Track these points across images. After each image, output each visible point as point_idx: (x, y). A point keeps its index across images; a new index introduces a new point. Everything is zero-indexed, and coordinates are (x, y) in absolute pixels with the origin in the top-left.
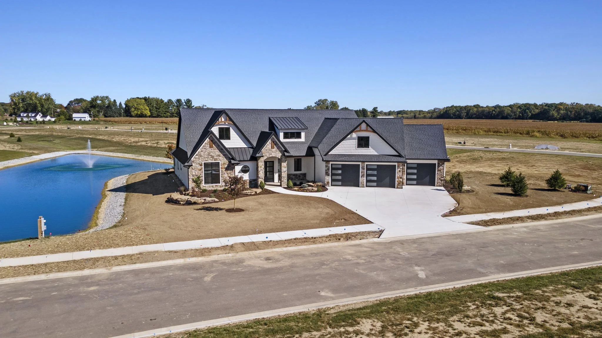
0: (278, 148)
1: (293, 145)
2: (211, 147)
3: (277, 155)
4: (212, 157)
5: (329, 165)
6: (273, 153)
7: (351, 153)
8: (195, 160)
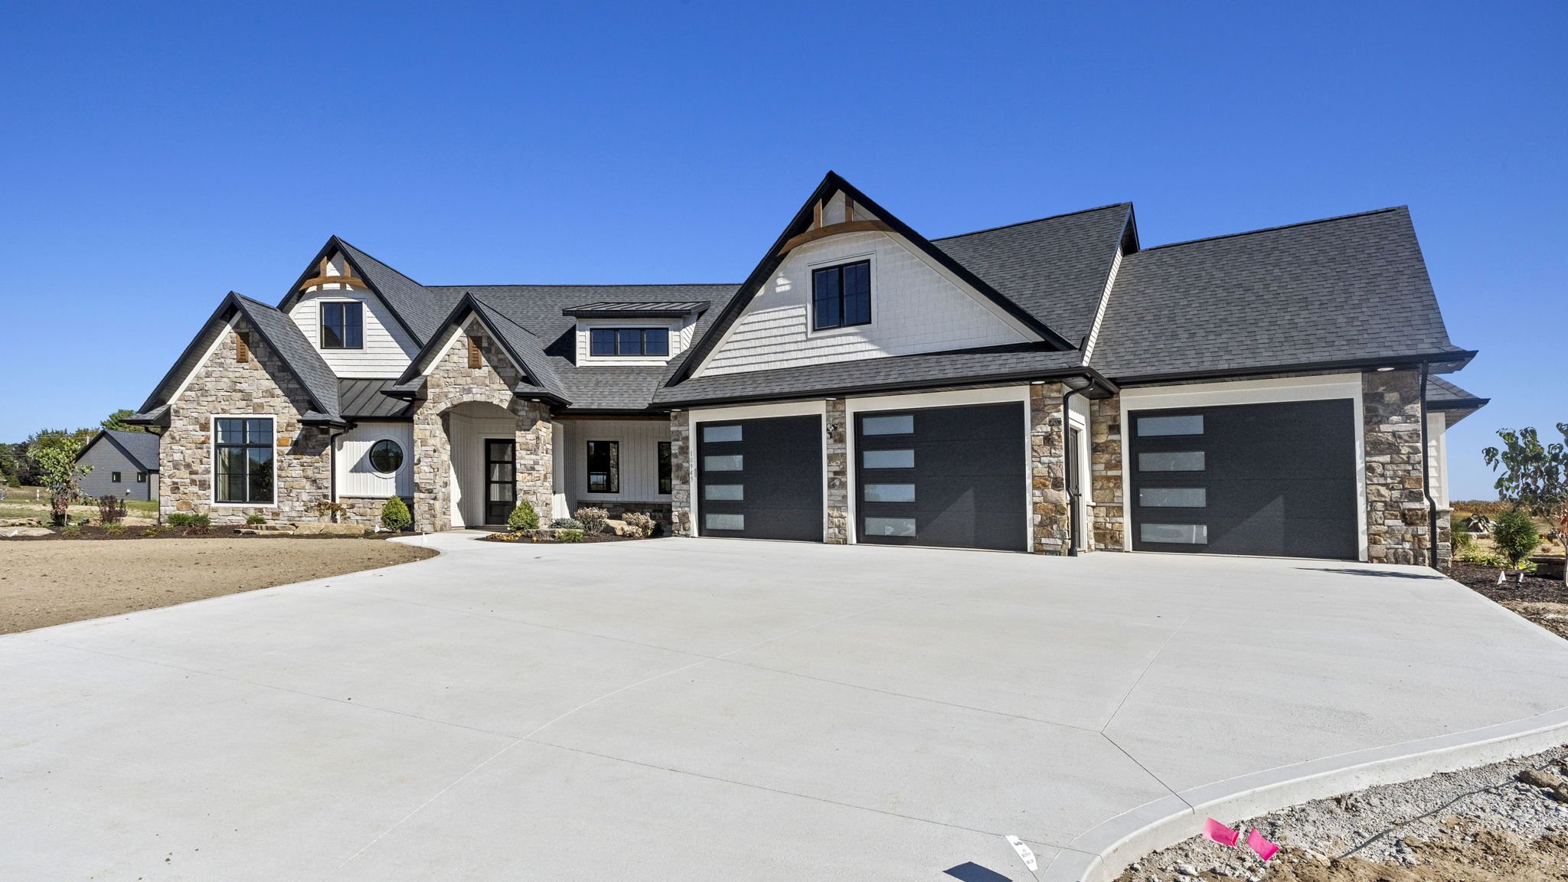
0: (500, 366)
2: (242, 360)
3: (495, 395)
4: (246, 398)
5: (686, 428)
6: (475, 386)
7: (783, 360)
8: (184, 406)
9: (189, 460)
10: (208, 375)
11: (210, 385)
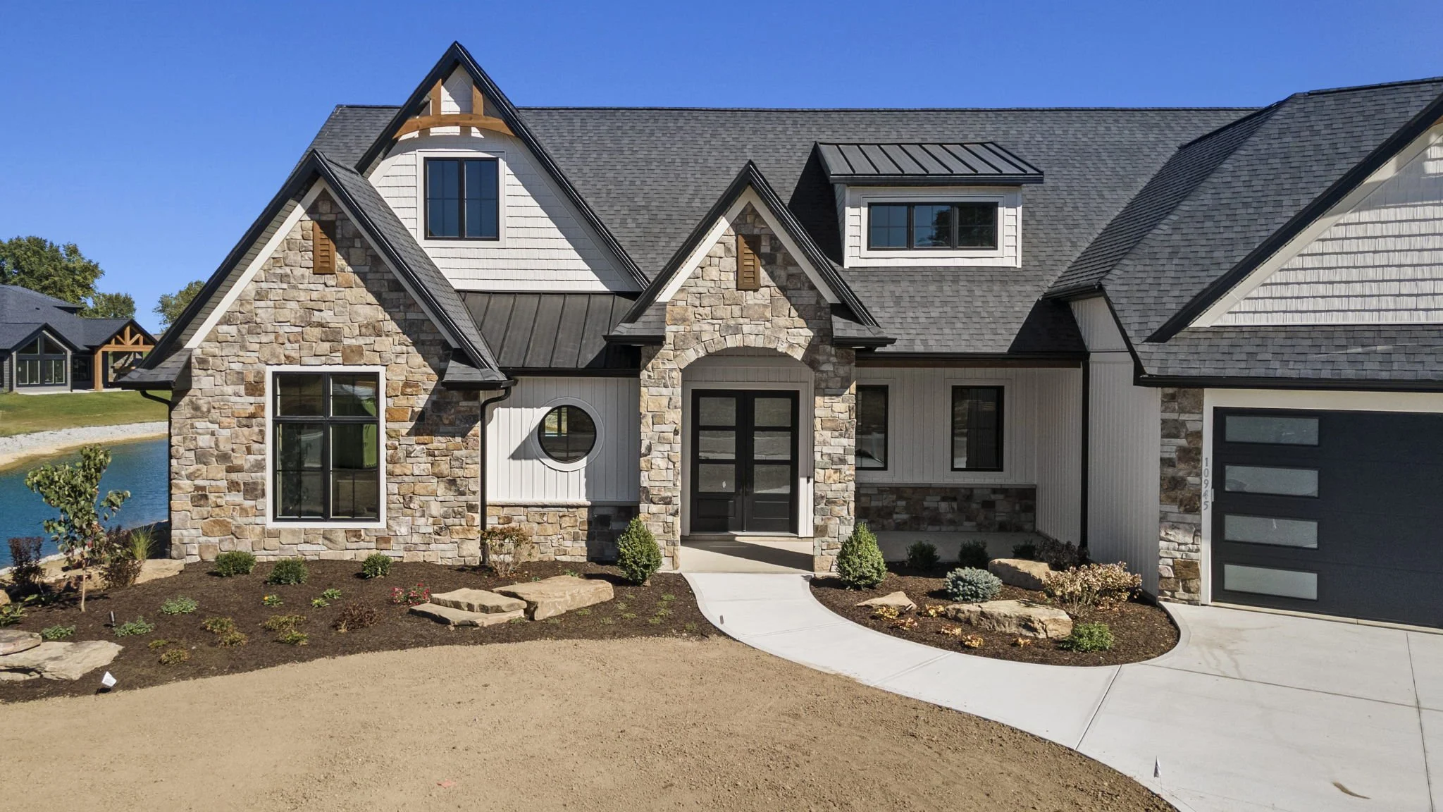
0: (791, 286)
1: (932, 288)
2: (322, 268)
3: (781, 336)
4: (331, 338)
5: (1197, 417)
6: (747, 321)
7: (1416, 310)
8: (217, 352)
9: (225, 447)
10: (260, 296)
11: (264, 312)
